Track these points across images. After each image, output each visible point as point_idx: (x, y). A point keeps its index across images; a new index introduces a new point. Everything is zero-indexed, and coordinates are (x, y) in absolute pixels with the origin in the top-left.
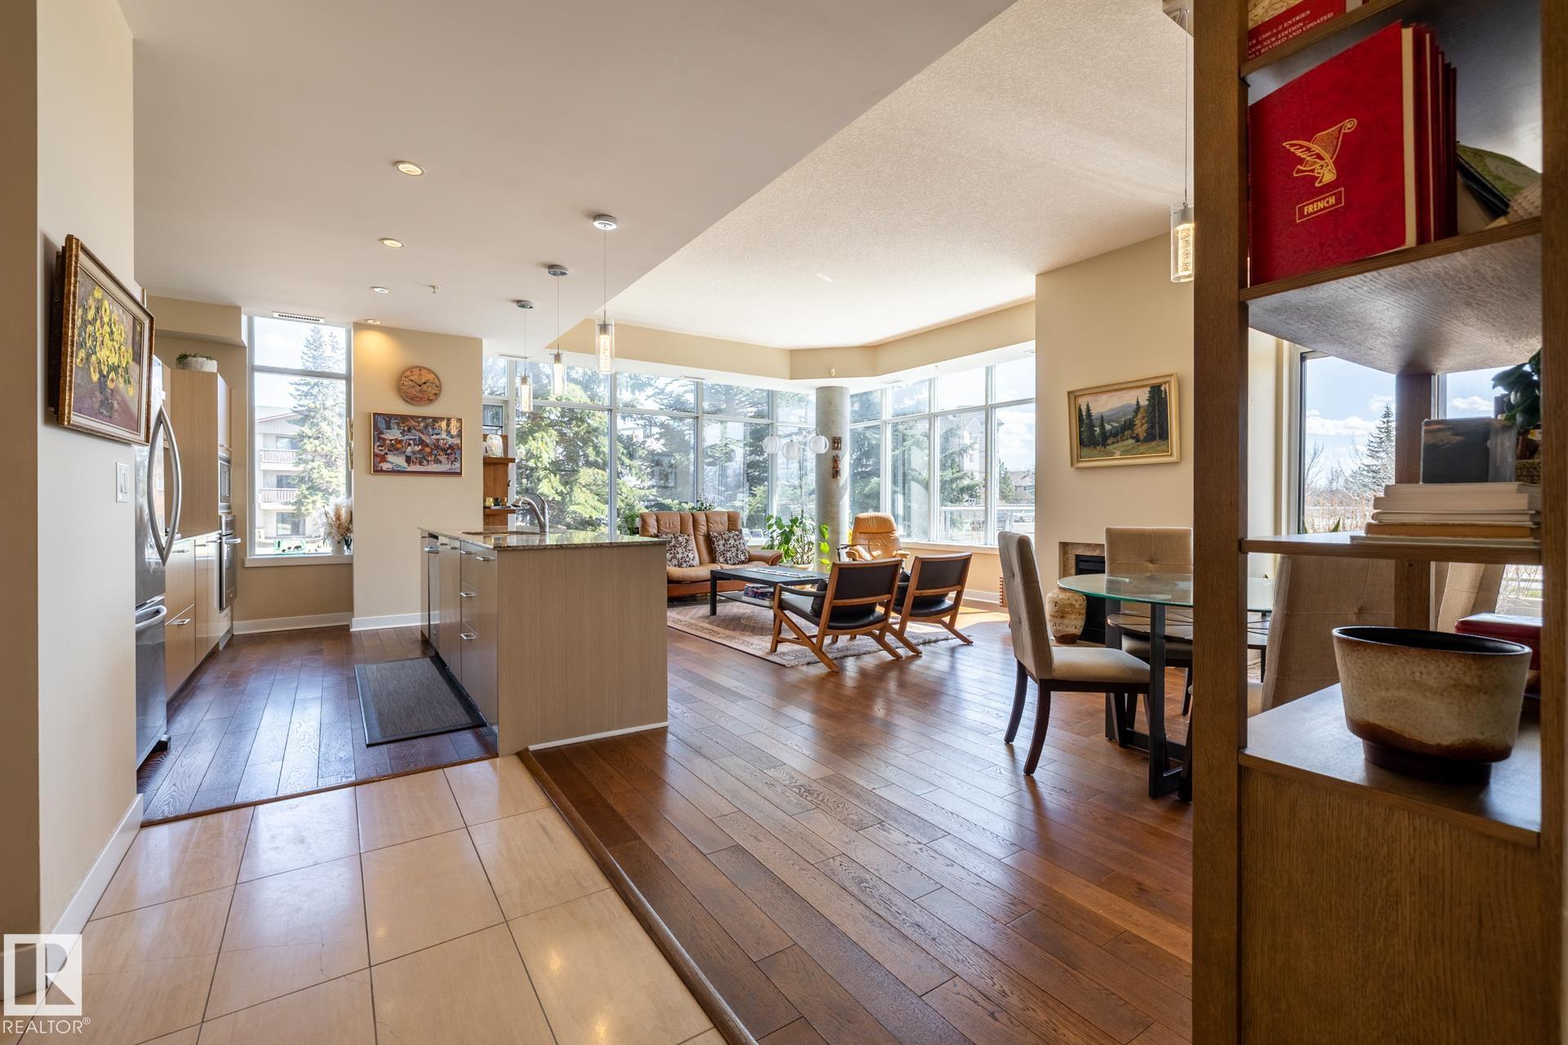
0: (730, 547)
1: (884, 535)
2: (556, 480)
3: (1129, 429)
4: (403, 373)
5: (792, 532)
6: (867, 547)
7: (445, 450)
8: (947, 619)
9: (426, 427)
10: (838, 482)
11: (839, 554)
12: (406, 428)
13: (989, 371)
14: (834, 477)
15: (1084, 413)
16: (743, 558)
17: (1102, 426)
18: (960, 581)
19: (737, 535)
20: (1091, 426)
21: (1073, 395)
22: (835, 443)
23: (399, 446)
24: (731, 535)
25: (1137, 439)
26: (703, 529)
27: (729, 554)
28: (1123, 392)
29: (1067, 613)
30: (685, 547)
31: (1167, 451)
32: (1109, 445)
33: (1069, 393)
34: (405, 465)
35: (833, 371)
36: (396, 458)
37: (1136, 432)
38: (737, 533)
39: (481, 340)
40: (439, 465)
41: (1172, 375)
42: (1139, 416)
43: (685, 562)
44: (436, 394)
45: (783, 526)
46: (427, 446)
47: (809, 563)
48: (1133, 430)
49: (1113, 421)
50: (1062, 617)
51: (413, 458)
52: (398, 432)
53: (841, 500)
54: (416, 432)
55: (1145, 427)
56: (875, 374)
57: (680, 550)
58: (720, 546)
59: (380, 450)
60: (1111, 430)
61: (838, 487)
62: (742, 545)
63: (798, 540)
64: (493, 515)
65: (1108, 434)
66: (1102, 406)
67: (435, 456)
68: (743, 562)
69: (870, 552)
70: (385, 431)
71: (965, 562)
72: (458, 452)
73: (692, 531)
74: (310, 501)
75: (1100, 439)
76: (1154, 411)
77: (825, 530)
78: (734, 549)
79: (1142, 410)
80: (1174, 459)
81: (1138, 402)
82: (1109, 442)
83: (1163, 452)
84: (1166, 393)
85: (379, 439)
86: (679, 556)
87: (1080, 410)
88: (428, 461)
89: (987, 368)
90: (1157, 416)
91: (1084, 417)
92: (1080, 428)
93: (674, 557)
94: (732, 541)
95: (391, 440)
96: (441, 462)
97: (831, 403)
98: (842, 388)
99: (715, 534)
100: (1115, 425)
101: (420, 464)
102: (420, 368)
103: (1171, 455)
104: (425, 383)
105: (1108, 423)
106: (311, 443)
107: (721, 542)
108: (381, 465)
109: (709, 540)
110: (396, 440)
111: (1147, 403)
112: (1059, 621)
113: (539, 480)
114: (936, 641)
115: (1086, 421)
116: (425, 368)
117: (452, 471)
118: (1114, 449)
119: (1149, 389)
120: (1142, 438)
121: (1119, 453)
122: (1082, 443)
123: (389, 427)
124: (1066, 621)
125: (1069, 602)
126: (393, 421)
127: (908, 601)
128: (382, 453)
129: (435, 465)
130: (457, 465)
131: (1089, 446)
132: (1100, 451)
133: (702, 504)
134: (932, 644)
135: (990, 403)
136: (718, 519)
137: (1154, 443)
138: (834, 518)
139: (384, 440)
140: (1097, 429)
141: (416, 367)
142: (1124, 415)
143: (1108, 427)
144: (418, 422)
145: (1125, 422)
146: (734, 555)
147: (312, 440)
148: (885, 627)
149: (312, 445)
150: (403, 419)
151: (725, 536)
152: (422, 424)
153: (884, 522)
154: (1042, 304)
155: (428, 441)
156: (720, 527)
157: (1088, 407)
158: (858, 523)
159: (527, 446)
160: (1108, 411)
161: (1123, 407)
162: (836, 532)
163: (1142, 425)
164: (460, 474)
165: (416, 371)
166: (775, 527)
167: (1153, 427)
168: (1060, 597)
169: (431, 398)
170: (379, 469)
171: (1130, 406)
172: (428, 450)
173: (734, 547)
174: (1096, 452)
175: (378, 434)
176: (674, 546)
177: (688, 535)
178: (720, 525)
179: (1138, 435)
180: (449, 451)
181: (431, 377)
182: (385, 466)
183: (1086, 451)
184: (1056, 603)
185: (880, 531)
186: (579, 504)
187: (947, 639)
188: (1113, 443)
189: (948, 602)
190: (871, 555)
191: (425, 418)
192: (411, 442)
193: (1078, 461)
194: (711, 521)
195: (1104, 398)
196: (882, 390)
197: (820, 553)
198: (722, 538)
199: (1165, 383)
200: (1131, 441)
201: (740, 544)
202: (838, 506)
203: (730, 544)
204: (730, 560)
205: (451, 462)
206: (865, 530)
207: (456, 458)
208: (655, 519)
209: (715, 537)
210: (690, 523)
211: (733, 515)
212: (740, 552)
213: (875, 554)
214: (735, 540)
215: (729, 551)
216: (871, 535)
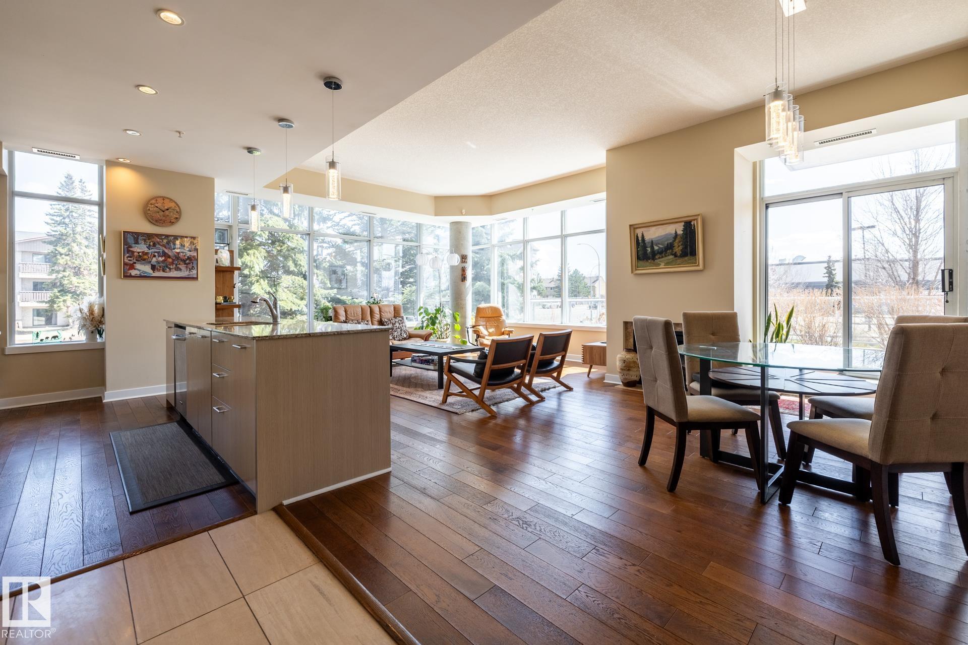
0: (397, 329)
1: (495, 318)
2: (264, 283)
3: (670, 249)
4: (149, 201)
5: (436, 318)
6: (485, 326)
7: (184, 261)
8: (555, 375)
9: (168, 243)
10: (465, 284)
11: (468, 331)
12: (151, 244)
13: (563, 213)
14: (462, 281)
15: (640, 239)
16: (405, 336)
17: (652, 247)
18: (565, 349)
19: (401, 321)
20: (645, 247)
21: (633, 227)
22: (463, 258)
23: (146, 257)
24: (397, 320)
25: (675, 255)
26: (377, 317)
27: (396, 334)
28: (665, 226)
29: (632, 367)
31: (695, 263)
32: (656, 259)
33: (630, 226)
34: (151, 271)
35: (464, 211)
36: (143, 266)
37: (675, 251)
38: (400, 319)
39: (214, 179)
40: (179, 272)
41: (699, 215)
42: (677, 241)
44: (177, 218)
45: (430, 314)
46: (169, 257)
47: (447, 338)
48: (672, 250)
49: (659, 244)
50: (629, 370)
51: (157, 266)
52: (145, 246)
53: (467, 296)
54: (160, 247)
55: (681, 248)
56: (491, 214)
59: (129, 260)
60: (658, 250)
61: (465, 288)
63: (439, 323)
64: (223, 309)
65: (656, 252)
66: (652, 234)
67: (176, 265)
68: (405, 339)
69: (487, 329)
70: (133, 245)
71: (568, 336)
72: (195, 262)
73: (370, 318)
74: (61, 300)
75: (651, 256)
76: (687, 238)
77: (457, 316)
78: (399, 330)
79: (679, 237)
80: (701, 267)
81: (676, 232)
82: (657, 257)
83: (693, 263)
84: (694, 226)
85: (128, 251)
87: (637, 237)
88: (170, 269)
89: (562, 212)
90: (689, 241)
91: (640, 241)
92: (637, 249)
94: (397, 325)
95: (139, 253)
96: (180, 270)
97: (460, 232)
98: (467, 222)
99: (386, 320)
100: (661, 246)
101: (164, 271)
102: (164, 198)
103: (698, 265)
104: (167, 210)
105: (656, 245)
106: (63, 258)
107: (391, 326)
108: (131, 271)
110: (143, 252)
111: (682, 233)
112: (626, 372)
113: (252, 284)
114: (549, 389)
115: (641, 244)
116: (168, 198)
117: (189, 276)
118: (661, 262)
119: (683, 224)
120: (679, 255)
121: (664, 264)
122: (638, 258)
123: (137, 242)
124: (631, 373)
125: (632, 360)
126: (140, 238)
127: (535, 363)
128: (131, 262)
129: (176, 272)
130: (194, 272)
131: (643, 260)
132: (650, 263)
133: (375, 299)
134: (547, 391)
135: (563, 234)
136: (387, 309)
137: (686, 258)
138: (462, 308)
139: (133, 252)
140: (649, 249)
141: (160, 197)
142: (667, 240)
143: (656, 248)
144: (161, 239)
145: (667, 244)
146: (399, 334)
147: (63, 256)
148: (521, 382)
149: (63, 260)
150: (149, 236)
151: (393, 321)
152: (165, 241)
153: (496, 310)
154: (609, 169)
155: (170, 254)
156: (388, 314)
157: (643, 235)
158: (479, 311)
159: (242, 259)
160: (656, 238)
161: (667, 235)
162: (464, 317)
163: (679, 246)
164: (196, 278)
165: (160, 200)
166: (424, 315)
167: (686, 248)
168: (627, 357)
169: (172, 221)
170: (129, 275)
171: (671, 234)
172: (170, 260)
173: (399, 328)
174: (648, 264)
175: (128, 248)
177: (367, 321)
178: (389, 314)
179: (676, 253)
180: (187, 262)
181: (172, 205)
182: (133, 273)
183: (641, 263)
184: (625, 361)
185: (493, 316)
186: (283, 300)
187: (555, 387)
188: (659, 258)
189: (556, 363)
190: (488, 332)
191: (167, 236)
192: (156, 254)
193: (636, 270)
194: (383, 311)
195: (653, 229)
196: (491, 225)
197: (454, 330)
198: (391, 322)
199: (694, 220)
200: (672, 257)
201: (403, 326)
202: (465, 300)
203: (396, 326)
204: (397, 337)
205: (188, 270)
206: (483, 316)
207: (193, 267)
208: (344, 309)
209: (386, 322)
210: (369, 313)
211: (397, 307)
212: (403, 332)
213: (491, 330)
214: (399, 324)
215: (396, 331)
216: (487, 319)
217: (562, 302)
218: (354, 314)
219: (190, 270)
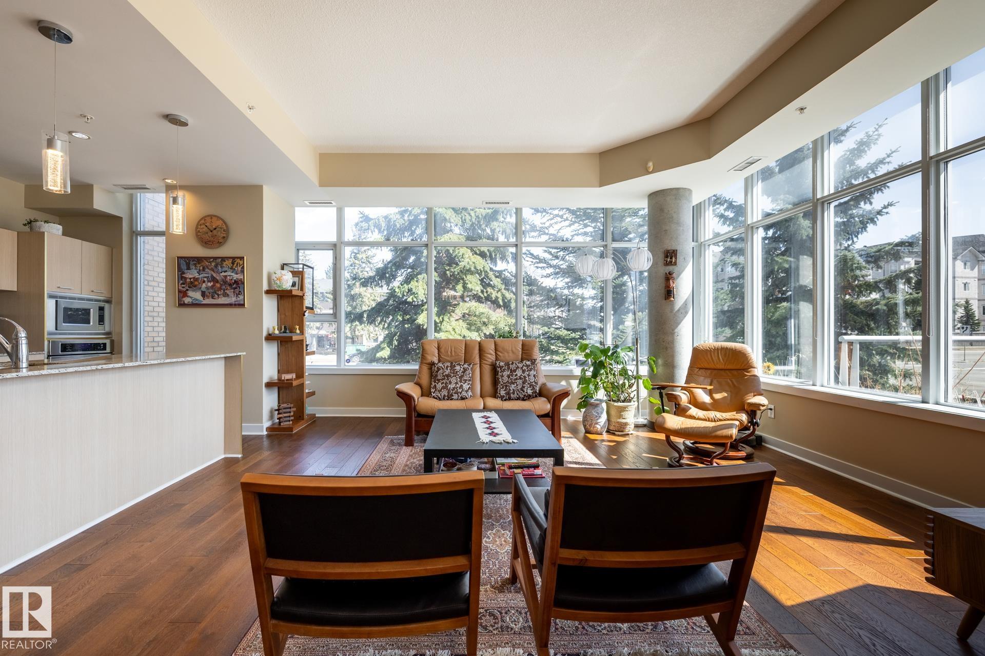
0: (517, 379)
1: (735, 373)
4: (199, 222)
7: (230, 285)
9: (216, 266)
10: (672, 304)
12: (201, 268)
16: (530, 392)
19: (527, 366)
23: (196, 283)
24: (520, 365)
26: (491, 359)
27: (513, 387)
30: (461, 377)
34: (200, 298)
35: (651, 164)
36: (194, 293)
38: (528, 363)
39: (261, 187)
40: (227, 298)
43: (457, 393)
44: (224, 237)
46: (217, 281)
51: (207, 293)
52: (196, 271)
53: (679, 324)
54: (208, 271)
56: (709, 155)
57: (453, 380)
58: (504, 376)
59: (183, 287)
61: (672, 310)
62: (532, 377)
67: (224, 291)
68: (527, 398)
70: (186, 271)
72: (241, 286)
73: (477, 360)
77: (653, 362)
85: (182, 278)
86: (451, 386)
88: (218, 295)
93: (445, 387)
94: (519, 373)
95: (190, 279)
96: (228, 295)
97: (671, 210)
98: (678, 189)
99: (502, 364)
101: (213, 298)
102: (211, 216)
104: (215, 229)
107: (506, 373)
108: (184, 299)
109: (494, 369)
110: (194, 278)
116: (215, 216)
117: (237, 303)
123: (188, 268)
126: (192, 263)
128: (184, 289)
129: (224, 299)
130: (241, 297)
136: (509, 347)
138: (666, 348)
139: (186, 278)
141: (208, 216)
144: (210, 262)
146: (519, 387)
150: (199, 260)
151: (513, 367)
152: (213, 264)
153: (743, 358)
155: (218, 278)
156: (510, 356)
158: (700, 353)
162: (670, 366)
164: (243, 305)
165: (208, 219)
169: (220, 241)
170: (182, 303)
172: (218, 285)
173: (520, 378)
175: (181, 274)
176: (448, 376)
178: (513, 354)
180: (235, 286)
181: (219, 223)
182: (187, 300)
185: (729, 367)
190: (712, 398)
191: (215, 258)
192: (205, 279)
194: (500, 349)
198: (509, 368)
201: (529, 375)
202: (673, 334)
203: (516, 375)
204: (514, 394)
205: (236, 295)
206: (707, 366)
207: (240, 292)
208: (437, 346)
209: (501, 367)
210: (476, 351)
211: (527, 344)
212: (526, 385)
213: (718, 396)
214: (524, 371)
215: (513, 383)
216: (716, 371)
217: (926, 342)
218: (451, 353)
219: (237, 295)
